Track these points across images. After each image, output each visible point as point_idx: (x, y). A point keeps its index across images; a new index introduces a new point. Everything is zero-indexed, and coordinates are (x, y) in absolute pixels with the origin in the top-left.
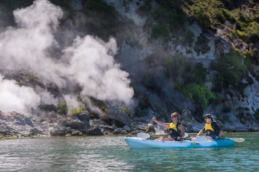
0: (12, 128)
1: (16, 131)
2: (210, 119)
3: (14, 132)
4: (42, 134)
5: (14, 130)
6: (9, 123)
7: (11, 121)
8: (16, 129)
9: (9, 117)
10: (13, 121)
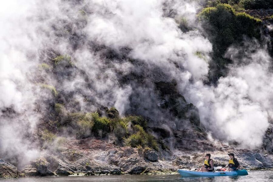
0: (242, 163)
1: (245, 166)
2: (233, 156)
3: (243, 166)
4: (270, 168)
5: (243, 164)
6: (240, 158)
7: (242, 157)
8: (246, 164)
9: (240, 154)
10: (244, 157)
